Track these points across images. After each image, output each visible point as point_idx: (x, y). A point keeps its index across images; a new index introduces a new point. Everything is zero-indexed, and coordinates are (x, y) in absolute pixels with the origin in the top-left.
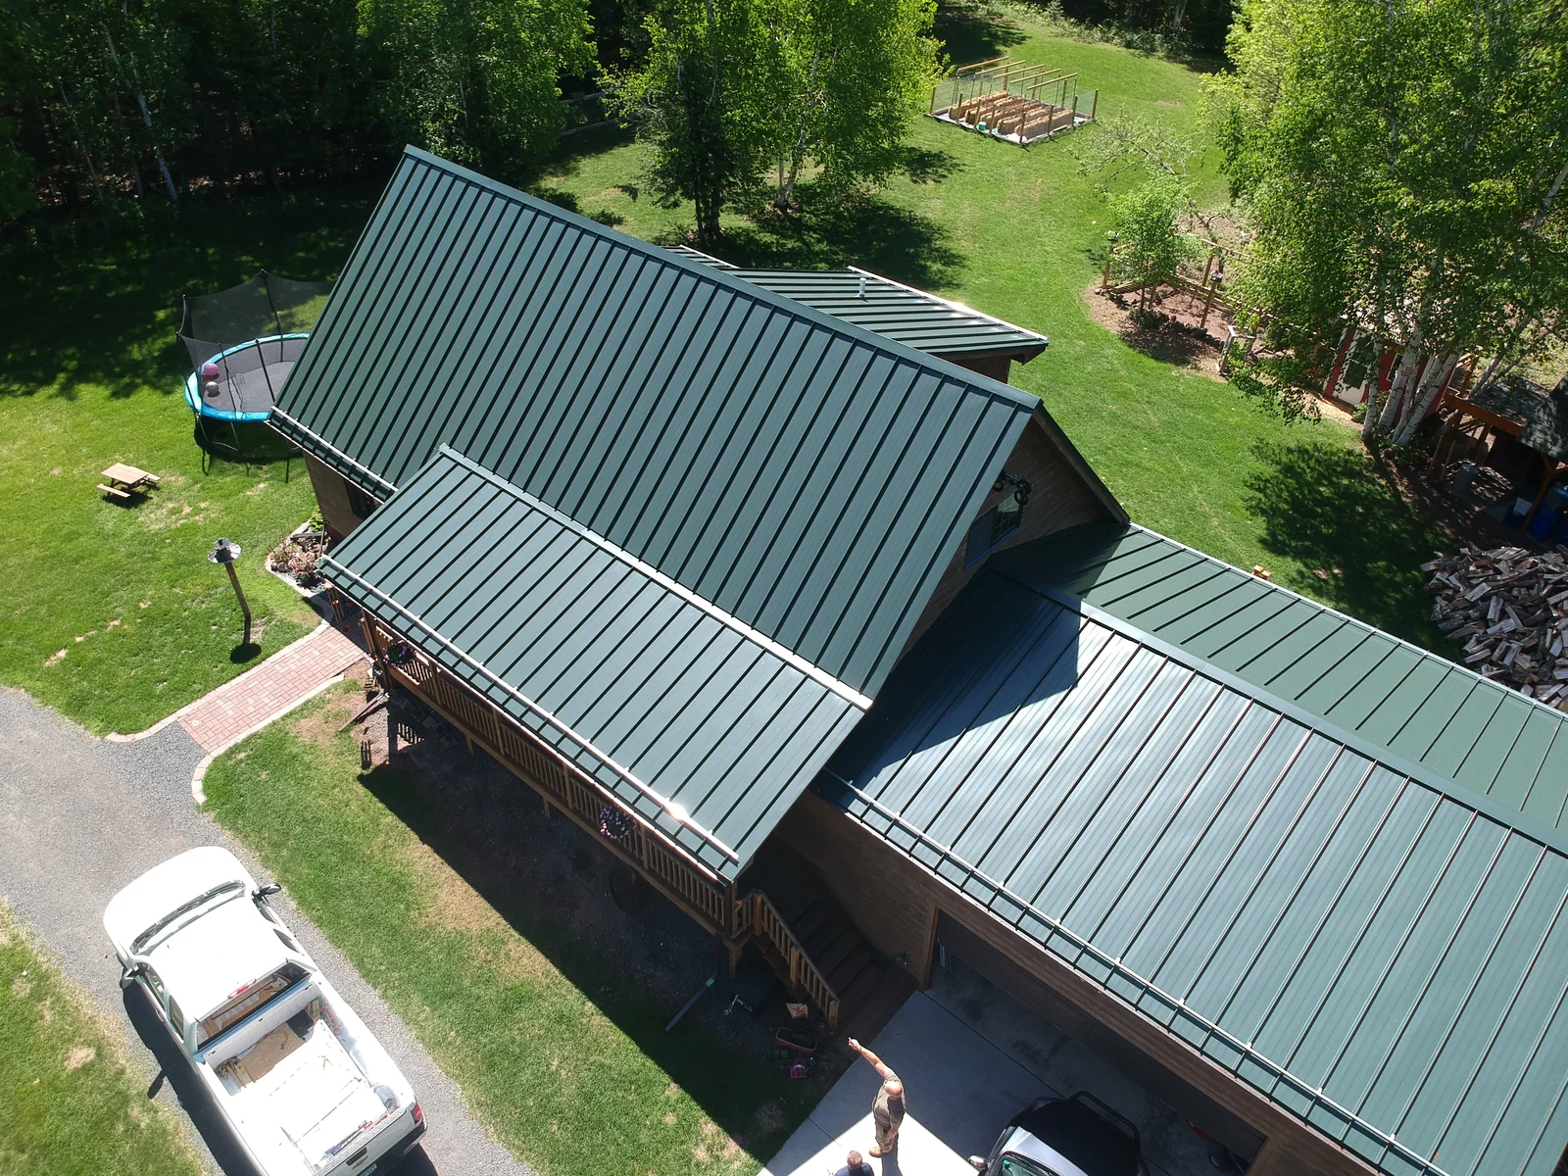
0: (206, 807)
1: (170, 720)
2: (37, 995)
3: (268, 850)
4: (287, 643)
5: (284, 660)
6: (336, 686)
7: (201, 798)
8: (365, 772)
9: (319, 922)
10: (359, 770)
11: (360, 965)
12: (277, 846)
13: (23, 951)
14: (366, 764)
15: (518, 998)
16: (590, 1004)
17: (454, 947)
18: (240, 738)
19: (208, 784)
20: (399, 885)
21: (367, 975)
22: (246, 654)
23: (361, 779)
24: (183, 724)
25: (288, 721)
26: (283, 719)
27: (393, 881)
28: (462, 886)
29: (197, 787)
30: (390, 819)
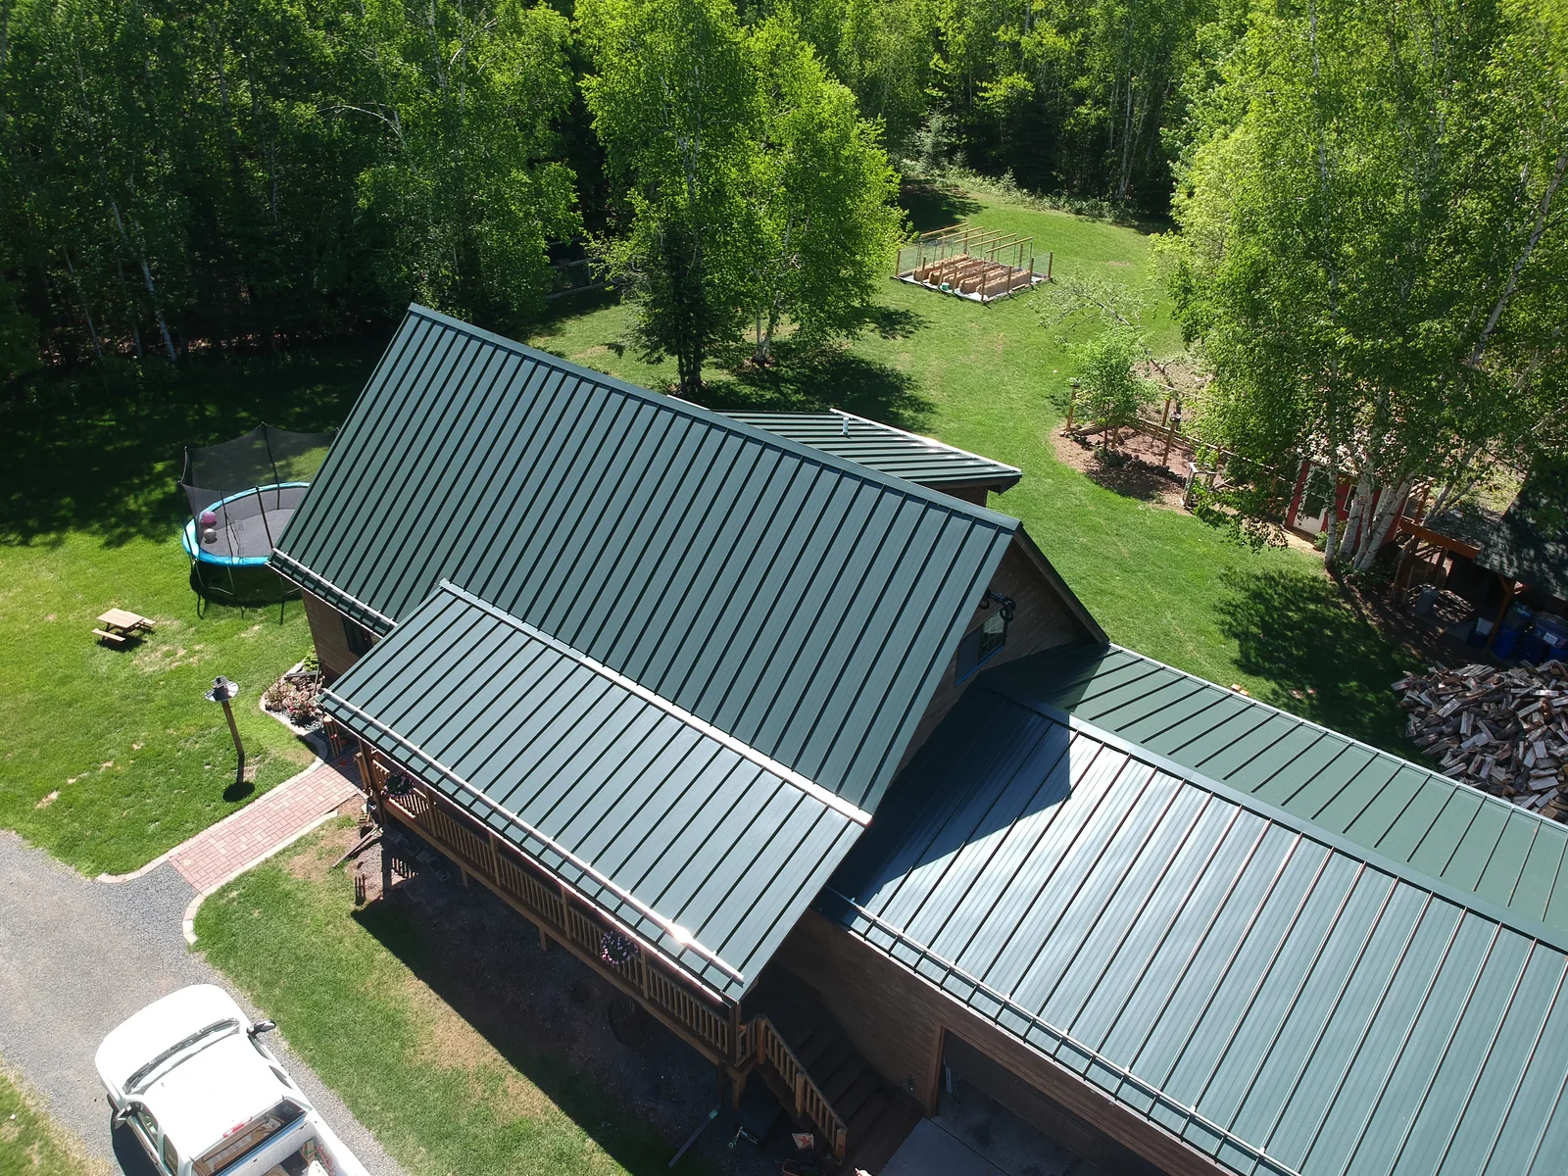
0: (198, 947)
1: (162, 859)
2: (25, 1139)
3: (260, 989)
4: (281, 781)
5: (278, 796)
6: (330, 822)
7: (192, 938)
8: (359, 908)
9: (312, 1062)
10: (352, 906)
11: (353, 1105)
12: (268, 985)
13: (12, 1094)
14: (360, 900)
15: (515, 1137)
16: (590, 1140)
17: (451, 1085)
18: (232, 876)
19: (199, 924)
20: (395, 1023)
21: (361, 1116)
22: (239, 793)
23: (355, 915)
24: (175, 864)
25: (281, 858)
26: (276, 856)
27: (388, 1018)
28: (457, 1022)
29: (188, 926)
30: (384, 955)
